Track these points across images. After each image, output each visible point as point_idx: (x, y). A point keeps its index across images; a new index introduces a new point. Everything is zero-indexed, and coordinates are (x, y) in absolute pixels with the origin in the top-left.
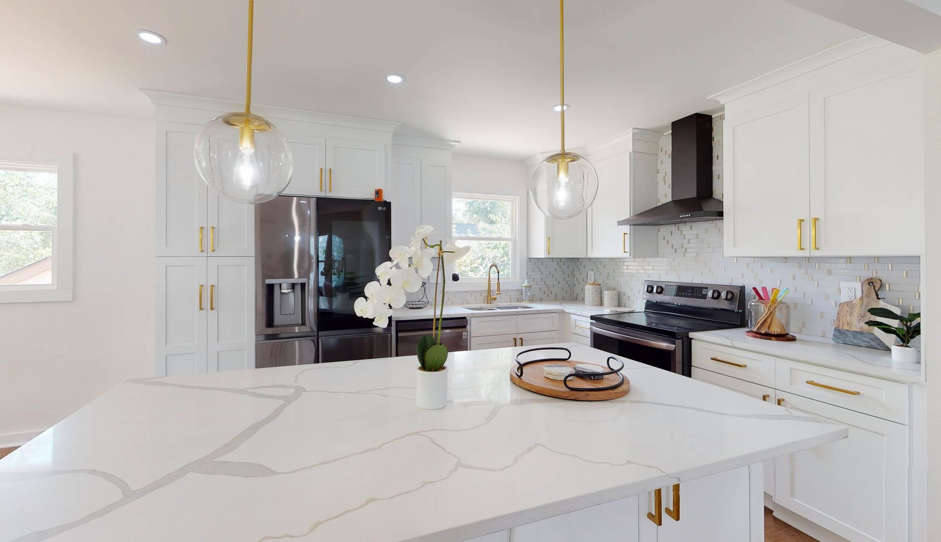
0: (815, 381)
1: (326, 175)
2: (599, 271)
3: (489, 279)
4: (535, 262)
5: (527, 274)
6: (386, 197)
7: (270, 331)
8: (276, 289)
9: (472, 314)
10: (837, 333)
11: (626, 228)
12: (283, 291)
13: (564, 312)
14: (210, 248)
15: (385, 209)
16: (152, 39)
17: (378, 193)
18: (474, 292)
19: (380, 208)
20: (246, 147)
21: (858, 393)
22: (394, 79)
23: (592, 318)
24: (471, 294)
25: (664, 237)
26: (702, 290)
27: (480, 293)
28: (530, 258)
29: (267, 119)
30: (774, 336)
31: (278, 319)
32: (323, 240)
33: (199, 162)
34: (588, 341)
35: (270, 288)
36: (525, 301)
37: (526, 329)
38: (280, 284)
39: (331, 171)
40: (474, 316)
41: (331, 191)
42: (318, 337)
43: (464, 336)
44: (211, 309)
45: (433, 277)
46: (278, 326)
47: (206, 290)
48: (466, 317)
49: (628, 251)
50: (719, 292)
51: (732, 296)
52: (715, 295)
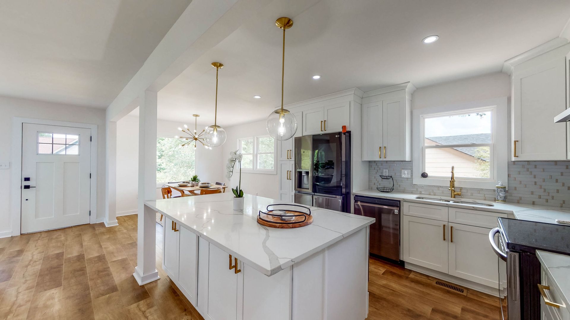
36: (498, 200)
37: (459, 220)
38: (302, 172)
39: (325, 121)
40: (405, 201)
41: (326, 130)
42: (313, 195)
43: (396, 212)
44: (290, 179)
45: (406, 174)
46: (303, 188)
47: (289, 172)
48: (400, 201)
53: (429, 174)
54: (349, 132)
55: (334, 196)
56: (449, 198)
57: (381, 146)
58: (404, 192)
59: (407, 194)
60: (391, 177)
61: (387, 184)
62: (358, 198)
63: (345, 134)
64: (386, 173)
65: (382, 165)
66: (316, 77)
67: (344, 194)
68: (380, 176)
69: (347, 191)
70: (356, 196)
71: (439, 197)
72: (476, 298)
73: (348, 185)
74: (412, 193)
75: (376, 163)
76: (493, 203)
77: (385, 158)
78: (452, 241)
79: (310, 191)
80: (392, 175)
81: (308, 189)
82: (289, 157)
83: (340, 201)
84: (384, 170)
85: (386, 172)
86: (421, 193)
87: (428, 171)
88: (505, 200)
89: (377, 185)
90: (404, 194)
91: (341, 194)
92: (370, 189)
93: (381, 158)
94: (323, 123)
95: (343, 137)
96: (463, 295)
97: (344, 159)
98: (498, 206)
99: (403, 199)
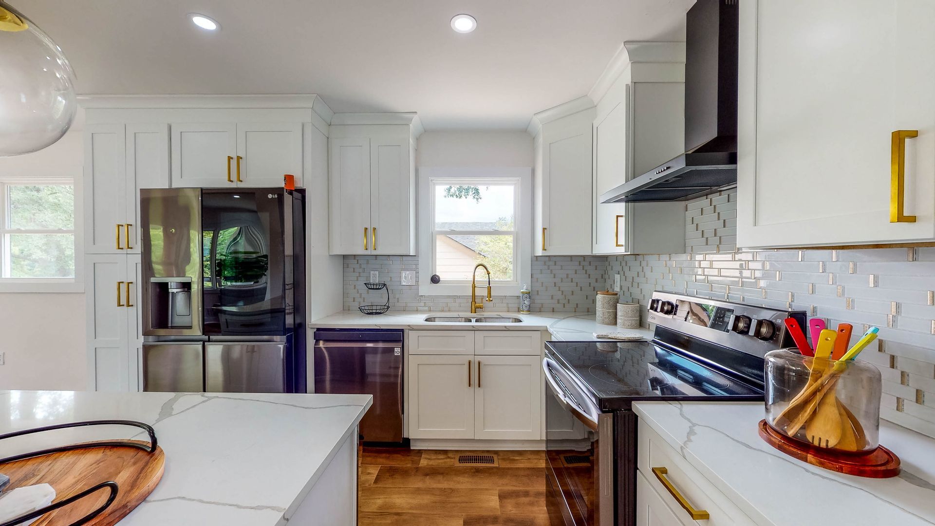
1: (235, 162)
2: (624, 275)
3: (474, 282)
5: (531, 277)
6: (299, 185)
11: (621, 208)
13: (547, 331)
15: (276, 196)
17: (289, 179)
18: (459, 297)
19: (270, 196)
24: (455, 299)
25: (692, 217)
26: (725, 312)
27: (467, 297)
28: (537, 257)
32: (208, 237)
36: (523, 311)
37: (489, 350)
38: (167, 283)
39: (239, 158)
40: (412, 328)
41: (241, 181)
42: (204, 342)
43: (396, 352)
44: (128, 305)
45: (406, 278)
46: (172, 327)
47: (123, 288)
48: (403, 329)
49: (624, 244)
50: (750, 320)
51: (771, 331)
52: (741, 325)
53: (442, 277)
54: (302, 192)
55: (265, 337)
56: (468, 315)
57: (368, 226)
58: (405, 310)
59: (410, 314)
60: (385, 285)
61: (378, 298)
62: (322, 333)
63: (291, 193)
64: (375, 278)
65: (368, 263)
66: (204, 23)
67: (289, 330)
68: (365, 284)
69: (298, 321)
70: (318, 329)
71: (455, 314)
72: (509, 466)
73: (300, 307)
74: (417, 311)
75: (357, 260)
76: (521, 316)
77: (375, 249)
78: (479, 387)
79: (197, 332)
80: (385, 282)
81: (190, 327)
82: (123, 244)
83: (281, 346)
84: (372, 272)
85: (375, 275)
86: (430, 311)
87: (440, 272)
88: (531, 311)
89: (360, 302)
90: (406, 314)
91: (285, 331)
92: (346, 310)
93: (367, 249)
94: (234, 163)
95: (288, 199)
96: (494, 467)
97: (289, 250)
98: (529, 321)
99: (409, 326)
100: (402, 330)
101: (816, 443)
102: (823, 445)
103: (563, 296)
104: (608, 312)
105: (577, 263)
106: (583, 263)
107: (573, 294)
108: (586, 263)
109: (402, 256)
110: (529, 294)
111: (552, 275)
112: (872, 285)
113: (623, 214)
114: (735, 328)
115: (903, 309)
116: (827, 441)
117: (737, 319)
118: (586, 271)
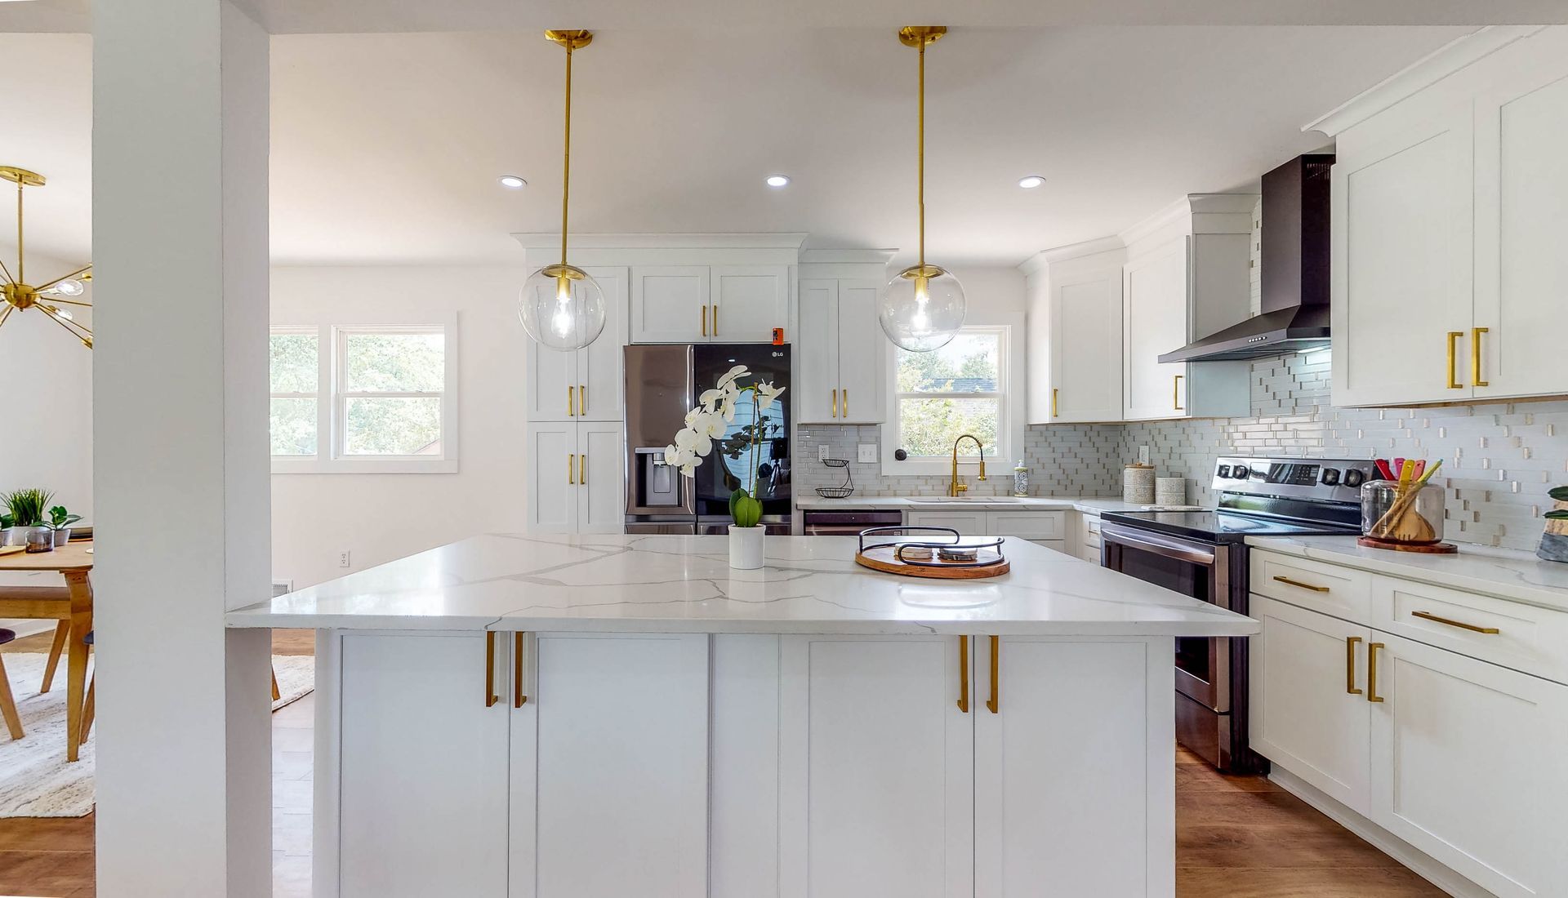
0: (1433, 613)
2: (1156, 446)
3: (955, 458)
4: (1041, 433)
5: (1025, 451)
6: (786, 340)
7: (642, 511)
8: (649, 459)
9: (910, 506)
10: (1547, 543)
11: (1181, 368)
12: (655, 463)
13: (1073, 510)
14: (580, 412)
15: (784, 352)
16: (514, 183)
17: (778, 333)
18: (931, 477)
19: (775, 354)
20: (563, 296)
21: (1497, 632)
22: (777, 182)
23: (1104, 516)
24: (927, 480)
25: (1261, 379)
26: (1310, 470)
27: (942, 478)
28: (1031, 425)
29: (582, 269)
30: (1403, 543)
31: (652, 498)
33: (522, 315)
34: (1098, 554)
35: (642, 460)
49: (1184, 406)
50: (1339, 473)
51: (1359, 478)
52: (1329, 477)
100: (899, 511)
101: (1402, 539)
102: (1407, 539)
103: (1065, 475)
104: (1145, 488)
105: (1083, 434)
106: (1090, 434)
107: (1077, 473)
108: (1093, 434)
109: (859, 425)
110: (1026, 472)
111: (1051, 450)
112: (1442, 436)
113: (1184, 374)
114: (1324, 481)
115: (1464, 454)
116: (1409, 536)
117: (1327, 472)
118: (1094, 443)
